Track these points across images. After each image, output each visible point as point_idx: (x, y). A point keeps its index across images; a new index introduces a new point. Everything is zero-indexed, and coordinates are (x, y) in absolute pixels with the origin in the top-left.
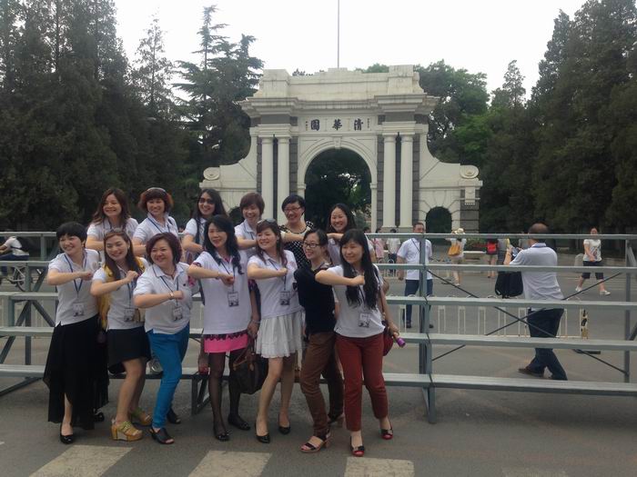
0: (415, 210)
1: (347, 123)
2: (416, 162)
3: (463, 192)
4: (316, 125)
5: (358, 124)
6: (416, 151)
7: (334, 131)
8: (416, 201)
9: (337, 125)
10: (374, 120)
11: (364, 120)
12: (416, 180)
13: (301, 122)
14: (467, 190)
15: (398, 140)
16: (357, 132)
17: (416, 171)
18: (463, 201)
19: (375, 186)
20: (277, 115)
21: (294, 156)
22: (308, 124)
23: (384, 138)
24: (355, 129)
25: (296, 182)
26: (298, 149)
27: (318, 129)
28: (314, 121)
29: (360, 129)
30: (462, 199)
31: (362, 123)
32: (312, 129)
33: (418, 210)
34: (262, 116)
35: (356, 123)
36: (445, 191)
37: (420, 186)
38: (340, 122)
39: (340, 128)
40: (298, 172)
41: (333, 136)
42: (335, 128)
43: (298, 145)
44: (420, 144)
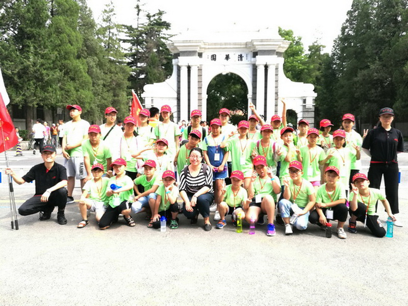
1: (234, 56)
2: (277, 81)
3: (305, 101)
6: (277, 75)
8: (276, 105)
10: (251, 55)
12: (276, 92)
13: (205, 56)
14: (307, 99)
15: (266, 67)
17: (277, 87)
18: (305, 106)
19: (251, 96)
20: (190, 51)
21: (200, 77)
22: (209, 57)
23: (257, 66)
24: (239, 60)
25: (201, 94)
26: (203, 73)
27: (215, 61)
28: (213, 55)
29: (242, 61)
30: (304, 104)
31: (243, 57)
32: (212, 60)
33: (277, 111)
34: (181, 52)
35: (239, 57)
36: (294, 99)
37: (279, 96)
38: (229, 56)
39: (229, 59)
40: (202, 87)
41: (225, 64)
42: (226, 60)
43: (203, 70)
44: (279, 70)
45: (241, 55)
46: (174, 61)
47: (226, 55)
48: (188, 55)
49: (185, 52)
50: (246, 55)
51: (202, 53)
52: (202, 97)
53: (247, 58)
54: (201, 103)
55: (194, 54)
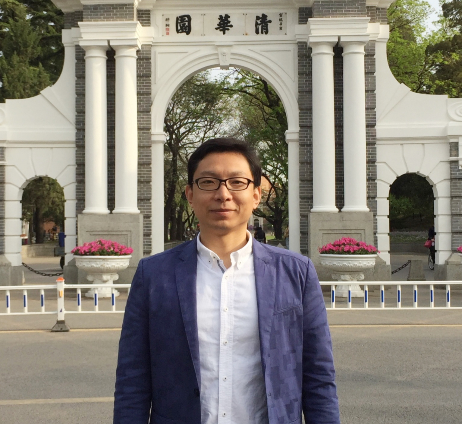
0: (371, 179)
1: (242, 21)
2: (370, 91)
3: (454, 147)
4: (184, 25)
5: (263, 24)
6: (370, 72)
7: (219, 37)
8: (371, 162)
9: (224, 24)
10: (292, 17)
11: (272, 15)
12: (371, 125)
14: (461, 142)
15: (338, 51)
16: (262, 37)
17: (370, 108)
18: (457, 162)
19: (296, 137)
20: (112, 5)
21: (145, 80)
22: (170, 22)
23: (311, 49)
24: (257, 32)
25: (149, 129)
26: (153, 69)
27: (188, 33)
28: (180, 17)
29: (267, 33)
30: (454, 158)
31: (270, 21)
32: (178, 31)
33: (374, 180)
34: (86, 7)
35: (259, 22)
36: (423, 144)
37: (378, 136)
38: (229, 19)
39: (228, 29)
40: (152, 110)
41: (216, 44)
42: (221, 30)
43: (152, 61)
44: (375, 59)
45: (264, 16)
46: (67, 36)
47: (221, 16)
48: (109, 18)
49: (97, 9)
50: (279, 17)
51: (149, 11)
52: (150, 138)
53: (281, 24)
54: (149, 156)
55: (126, 14)
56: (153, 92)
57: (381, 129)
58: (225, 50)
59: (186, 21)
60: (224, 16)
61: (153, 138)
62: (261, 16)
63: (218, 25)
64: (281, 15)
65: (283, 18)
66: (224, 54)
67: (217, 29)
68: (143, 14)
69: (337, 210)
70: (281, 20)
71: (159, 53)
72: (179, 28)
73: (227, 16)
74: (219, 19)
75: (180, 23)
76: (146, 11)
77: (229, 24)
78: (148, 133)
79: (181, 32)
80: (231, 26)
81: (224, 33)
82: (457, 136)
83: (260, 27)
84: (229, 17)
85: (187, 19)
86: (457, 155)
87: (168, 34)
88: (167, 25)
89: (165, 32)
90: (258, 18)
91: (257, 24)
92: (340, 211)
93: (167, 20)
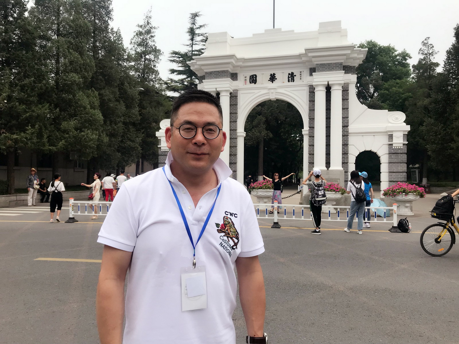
0: (345, 153)
1: (282, 76)
2: (345, 109)
3: (391, 137)
4: (253, 79)
5: (292, 77)
6: (345, 99)
7: (270, 85)
8: (345, 145)
9: (273, 78)
10: (306, 72)
11: (296, 72)
12: (345, 126)
13: (241, 77)
14: (394, 134)
15: (328, 89)
16: (291, 83)
17: (345, 118)
18: (392, 145)
19: (307, 132)
20: (218, 71)
21: (234, 107)
22: (247, 78)
23: (314, 88)
24: (289, 81)
25: (236, 130)
26: (238, 102)
27: (255, 83)
28: (252, 76)
29: (293, 81)
30: (390, 143)
31: (295, 76)
32: (250, 83)
33: (347, 154)
34: (206, 73)
35: (290, 76)
36: (374, 135)
37: (350, 131)
38: (275, 76)
39: (275, 81)
40: (238, 121)
41: (268, 88)
42: (271, 81)
43: (238, 98)
44: (349, 92)
45: (292, 73)
47: (271, 74)
48: (217, 77)
49: (211, 73)
50: (300, 73)
51: (237, 73)
52: (237, 134)
53: (301, 77)
54: (236, 143)
55: (224, 75)
56: (238, 113)
57: (351, 128)
58: (272, 91)
59: (255, 78)
60: (272, 74)
61: (238, 134)
62: (291, 73)
63: (270, 79)
64: (301, 72)
65: (302, 73)
66: (272, 93)
67: (269, 80)
68: (234, 75)
69: (327, 169)
70: (300, 74)
71: (241, 94)
72: (251, 81)
73: (274, 74)
74: (270, 76)
75: (251, 79)
76: (235, 73)
77: (275, 78)
78: (235, 132)
79: (252, 83)
80: (276, 79)
81: (273, 83)
82: (392, 131)
83: (290, 79)
84: (275, 74)
85: (255, 76)
86: (392, 141)
87: (246, 84)
88: (245, 80)
89: (244, 83)
90: (289, 74)
91: (289, 77)
92: (328, 170)
93: (245, 77)
